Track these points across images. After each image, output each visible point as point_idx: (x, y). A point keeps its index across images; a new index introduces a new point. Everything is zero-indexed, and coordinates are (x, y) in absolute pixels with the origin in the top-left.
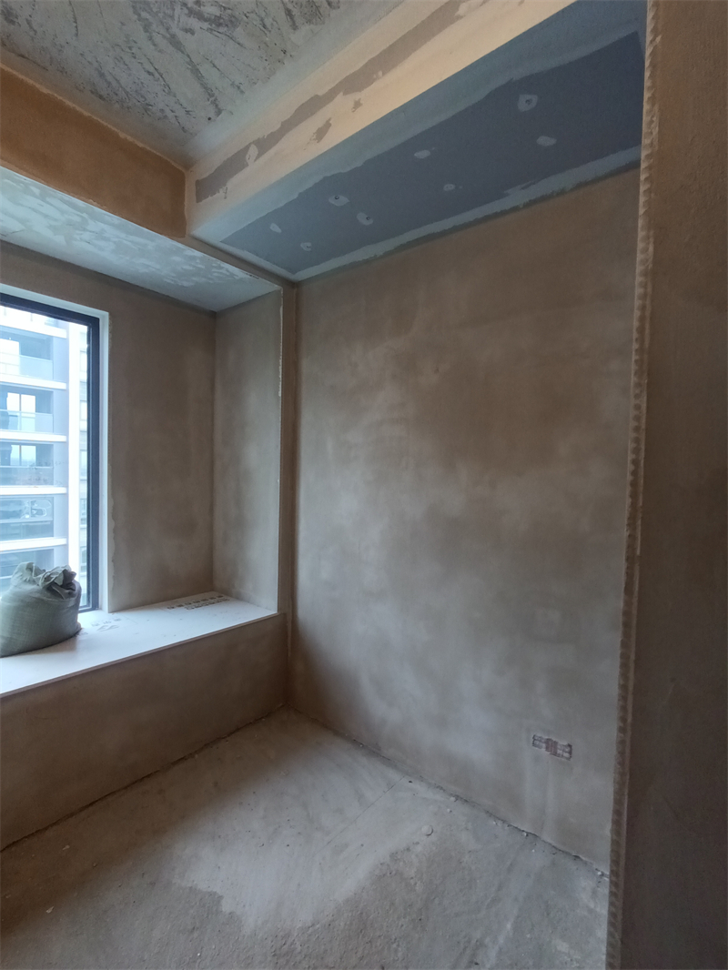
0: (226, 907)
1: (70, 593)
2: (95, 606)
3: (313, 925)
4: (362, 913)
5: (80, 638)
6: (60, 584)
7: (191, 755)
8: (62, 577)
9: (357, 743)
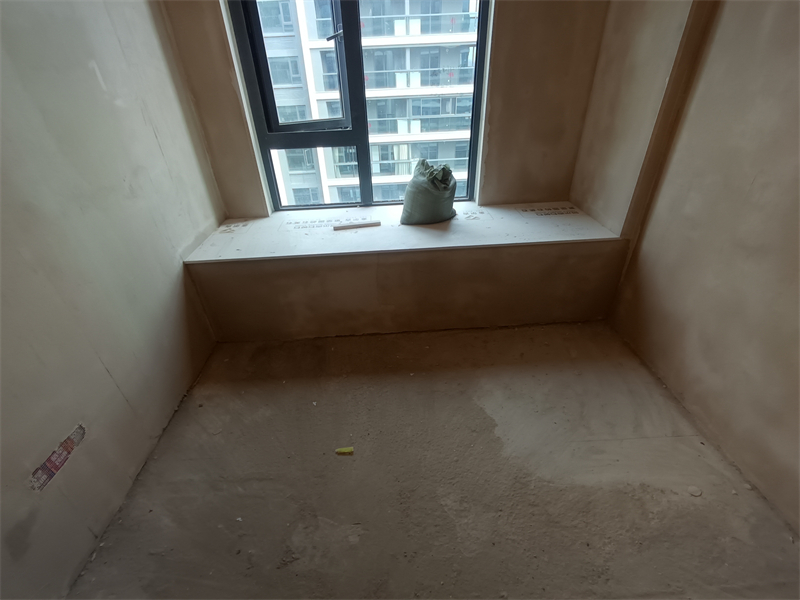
0: (498, 432)
1: (445, 188)
2: (471, 198)
3: (549, 482)
4: (590, 503)
5: (454, 222)
6: (440, 178)
7: (514, 327)
8: (441, 174)
9: (660, 381)
